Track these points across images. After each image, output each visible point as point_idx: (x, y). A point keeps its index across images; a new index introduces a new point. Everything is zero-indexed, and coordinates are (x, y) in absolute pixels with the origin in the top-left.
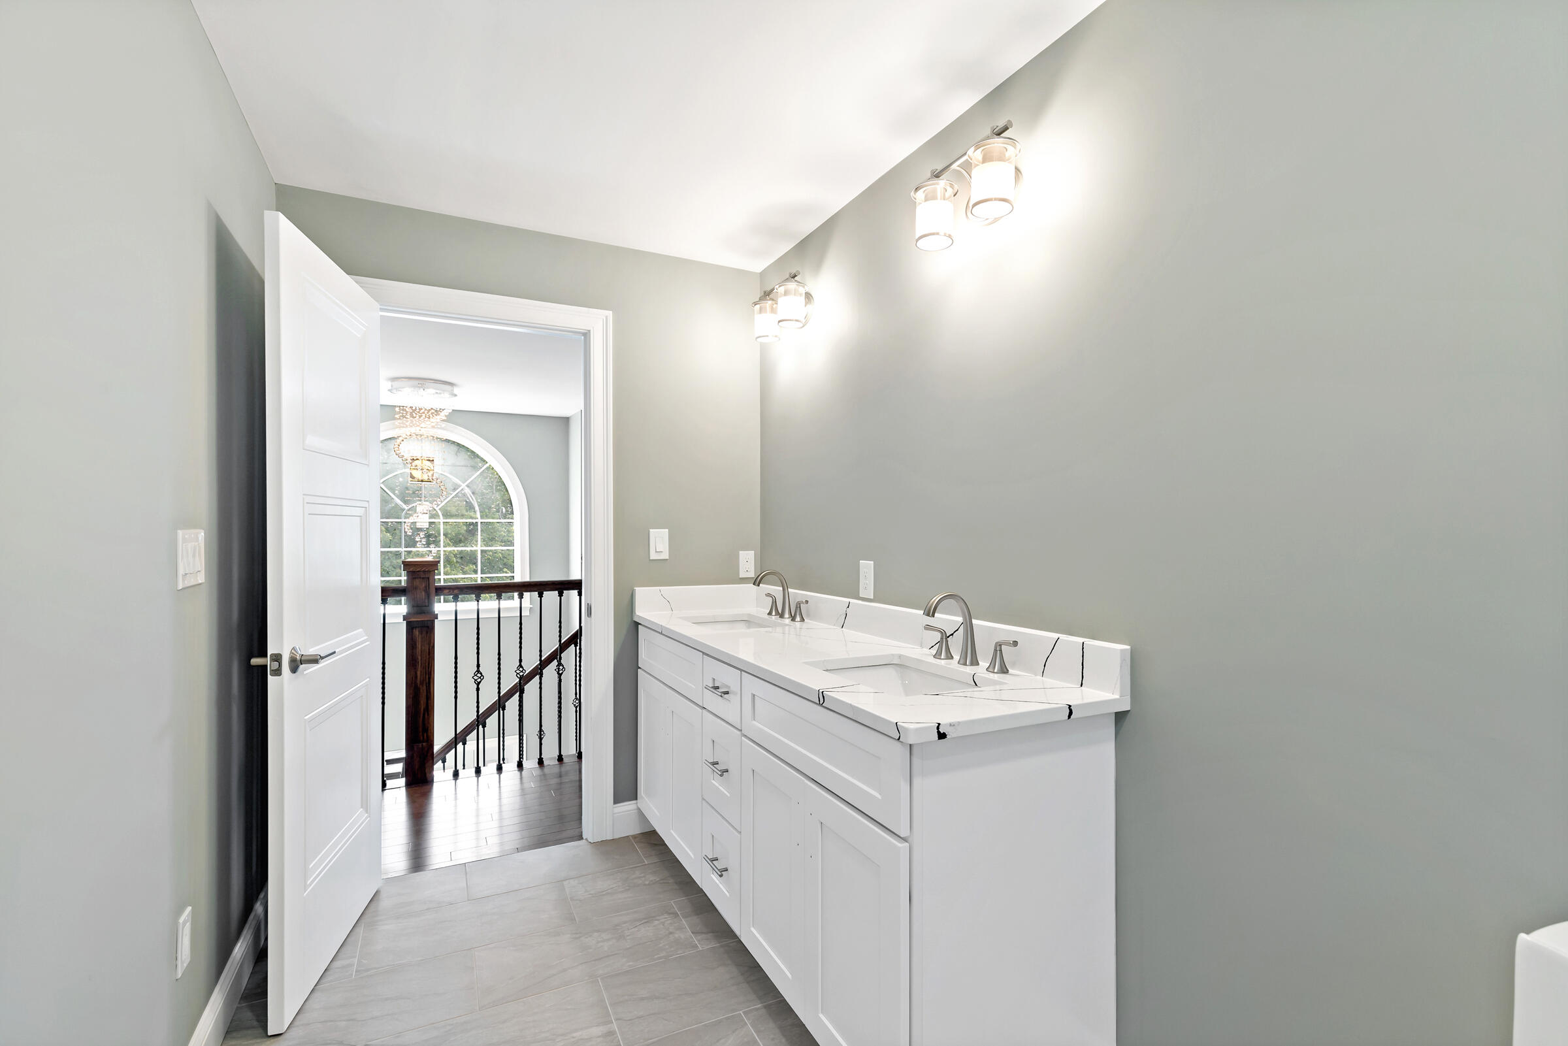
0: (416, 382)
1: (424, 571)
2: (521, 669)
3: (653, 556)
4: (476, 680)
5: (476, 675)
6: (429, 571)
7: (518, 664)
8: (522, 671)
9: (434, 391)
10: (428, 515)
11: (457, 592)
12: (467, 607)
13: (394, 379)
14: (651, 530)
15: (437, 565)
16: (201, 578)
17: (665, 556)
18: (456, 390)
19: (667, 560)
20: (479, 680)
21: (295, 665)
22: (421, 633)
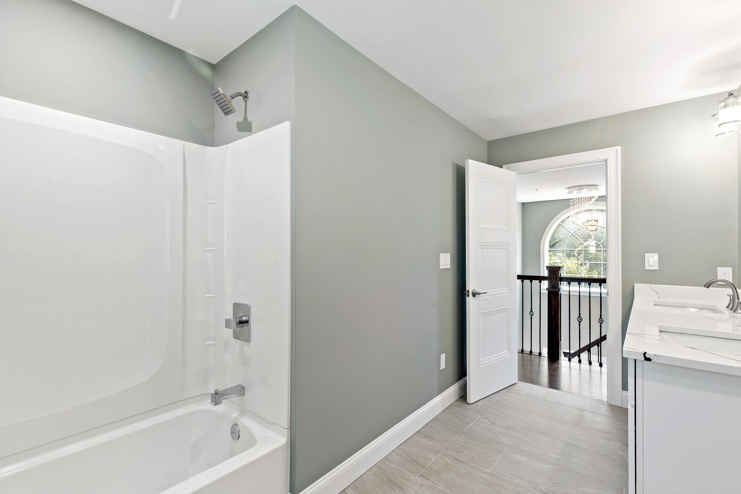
0: (578, 188)
1: (555, 271)
2: (601, 319)
3: (647, 268)
4: (578, 320)
5: (579, 318)
6: (557, 271)
7: (600, 317)
8: (602, 320)
9: (587, 190)
10: (595, 247)
11: (570, 280)
12: (574, 287)
13: (569, 188)
14: (645, 254)
15: (560, 268)
16: (449, 267)
17: (656, 267)
18: (599, 188)
19: (658, 270)
20: (580, 320)
21: (474, 295)
22: (554, 296)
